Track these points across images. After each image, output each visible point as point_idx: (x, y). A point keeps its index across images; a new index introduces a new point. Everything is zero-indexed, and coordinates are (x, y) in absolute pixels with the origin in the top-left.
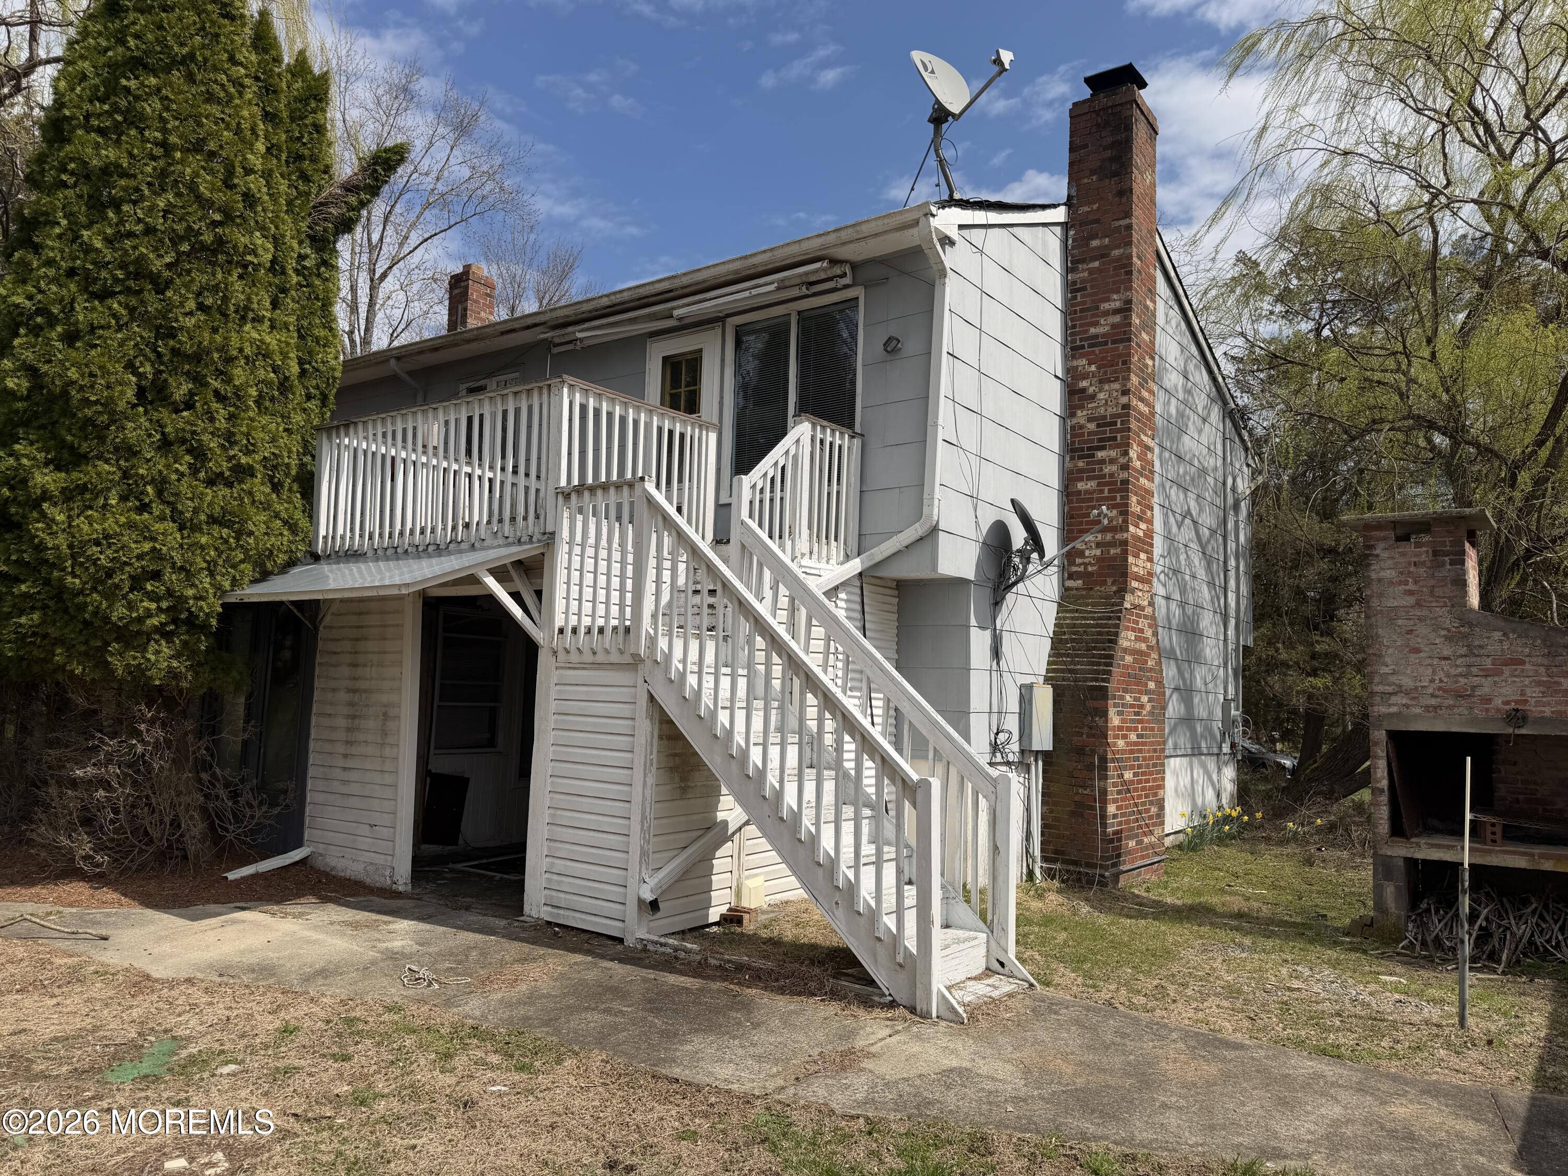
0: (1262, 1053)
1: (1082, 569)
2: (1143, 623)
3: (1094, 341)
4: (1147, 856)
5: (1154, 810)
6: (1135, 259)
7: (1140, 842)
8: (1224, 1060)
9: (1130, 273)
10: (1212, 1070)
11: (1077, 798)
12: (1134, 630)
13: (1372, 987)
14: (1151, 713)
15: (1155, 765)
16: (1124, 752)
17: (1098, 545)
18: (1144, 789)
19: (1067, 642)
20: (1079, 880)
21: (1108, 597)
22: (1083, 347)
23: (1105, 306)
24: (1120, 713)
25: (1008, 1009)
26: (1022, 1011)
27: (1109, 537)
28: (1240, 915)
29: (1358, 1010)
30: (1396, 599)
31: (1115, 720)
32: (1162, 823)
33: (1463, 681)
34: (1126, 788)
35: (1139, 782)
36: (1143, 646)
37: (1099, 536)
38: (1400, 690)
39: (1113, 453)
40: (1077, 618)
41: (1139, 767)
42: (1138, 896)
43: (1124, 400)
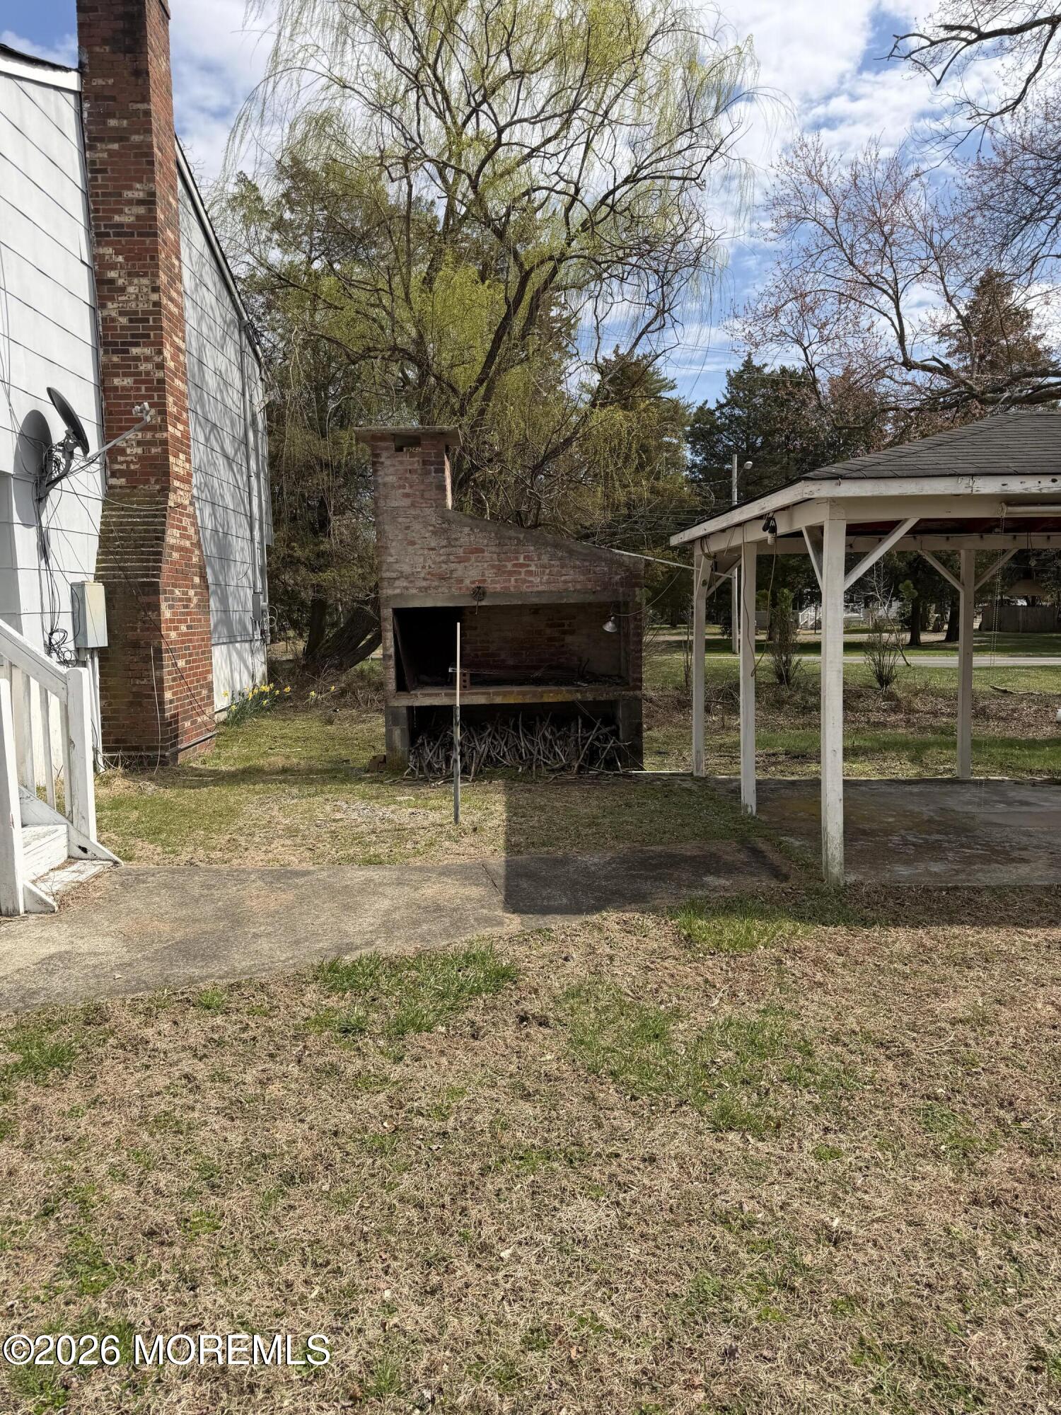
0: (325, 874)
1: (124, 467)
2: (186, 522)
3: (120, 230)
4: (201, 734)
5: (204, 692)
6: (156, 150)
7: (194, 722)
8: (297, 886)
9: (152, 163)
10: (288, 897)
11: (134, 690)
12: (178, 528)
13: (393, 807)
14: (198, 606)
15: (203, 653)
16: (176, 642)
17: (139, 443)
18: (195, 674)
19: (115, 539)
20: (141, 763)
21: (152, 496)
22: (108, 235)
23: (128, 194)
24: (171, 607)
25: (96, 889)
26: (111, 887)
27: (149, 436)
28: (284, 771)
29: (387, 826)
30: (397, 501)
31: (166, 613)
32: (212, 703)
33: (444, 566)
34: (180, 675)
35: (191, 669)
36: (188, 544)
37: (140, 434)
38: (401, 576)
39: (147, 351)
40: (124, 516)
41: (191, 655)
42: (196, 769)
43: (154, 297)
